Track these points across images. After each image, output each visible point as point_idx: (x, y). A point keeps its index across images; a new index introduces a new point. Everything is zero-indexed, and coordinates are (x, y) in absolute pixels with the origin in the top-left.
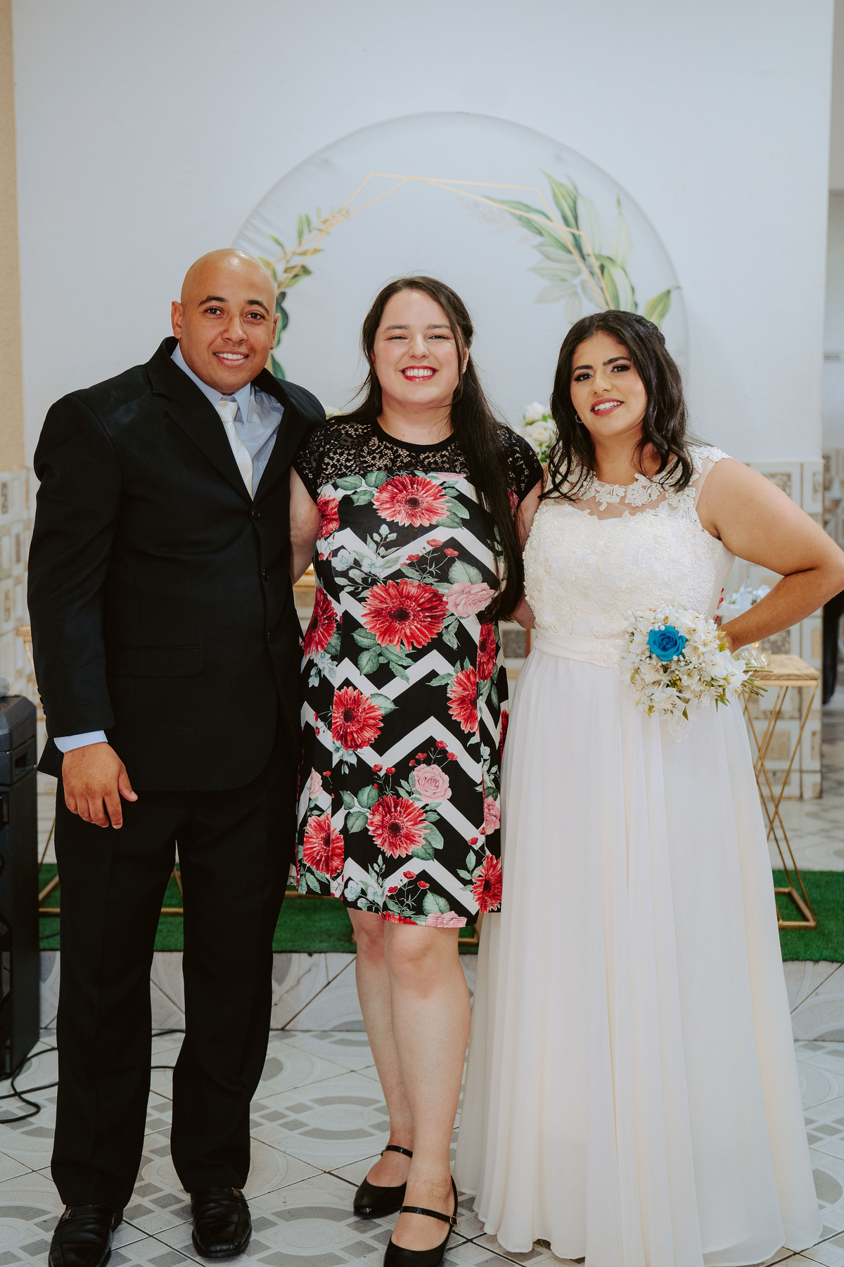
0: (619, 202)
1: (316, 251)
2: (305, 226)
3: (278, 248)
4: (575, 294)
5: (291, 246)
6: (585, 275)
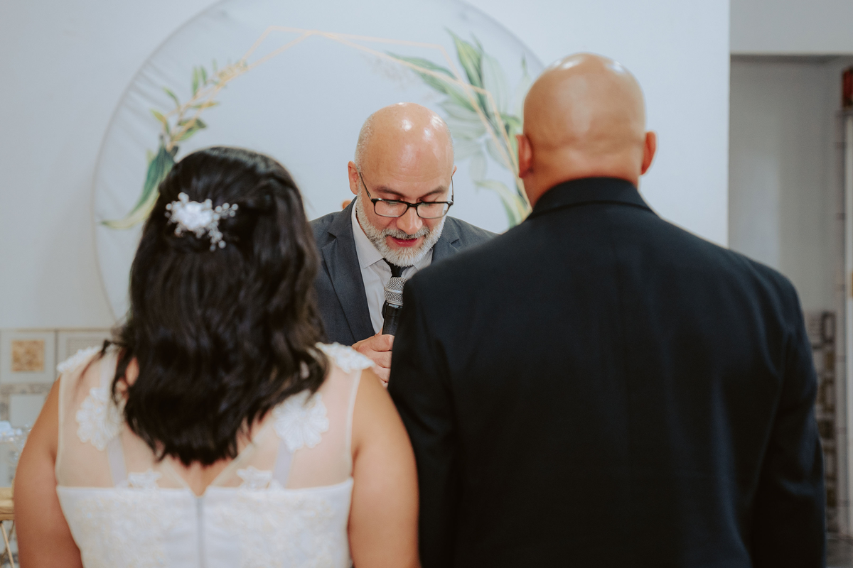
0: (524, 62)
1: (211, 105)
2: (200, 79)
3: (171, 102)
4: (480, 154)
5: (185, 98)
6: (490, 134)
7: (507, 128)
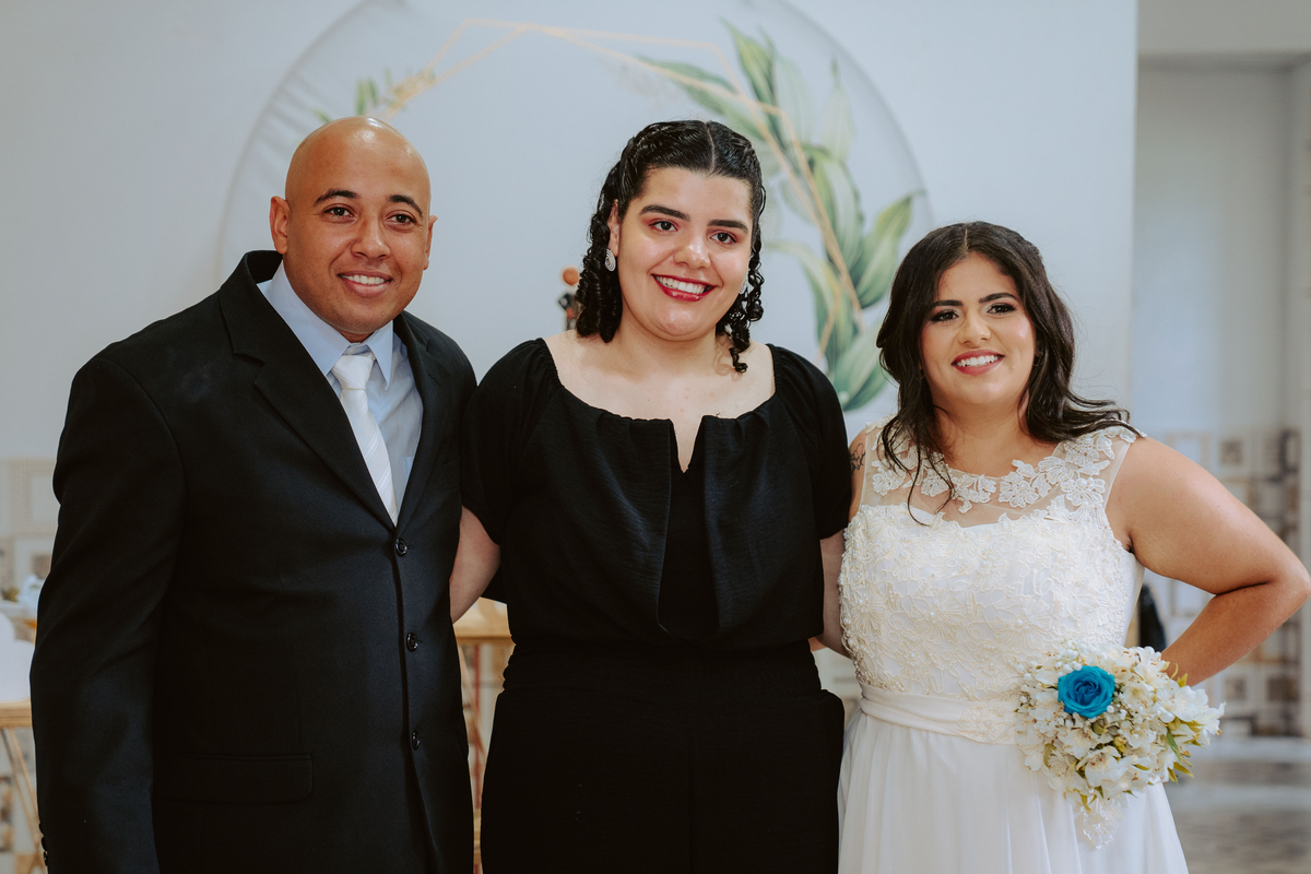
0: (835, 68)
2: (368, 94)
6: (786, 172)
7: (811, 163)
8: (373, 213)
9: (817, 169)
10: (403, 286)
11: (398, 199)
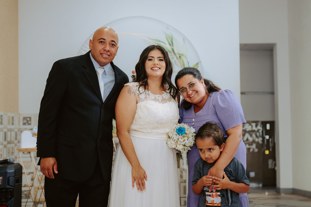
0: (184, 40)
6: (175, 59)
7: (180, 57)
8: (108, 43)
9: (181, 58)
10: (112, 57)
11: (113, 41)
